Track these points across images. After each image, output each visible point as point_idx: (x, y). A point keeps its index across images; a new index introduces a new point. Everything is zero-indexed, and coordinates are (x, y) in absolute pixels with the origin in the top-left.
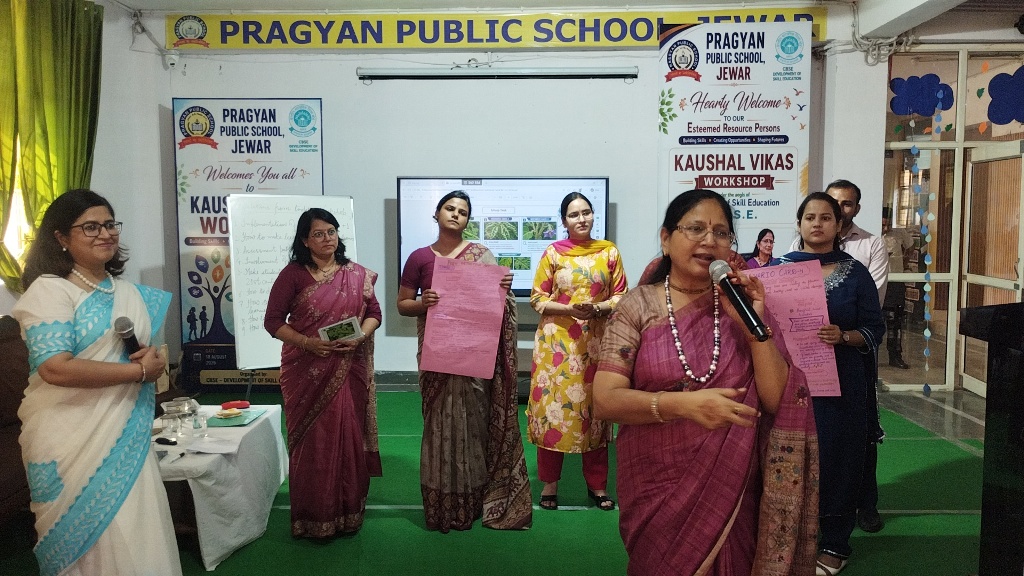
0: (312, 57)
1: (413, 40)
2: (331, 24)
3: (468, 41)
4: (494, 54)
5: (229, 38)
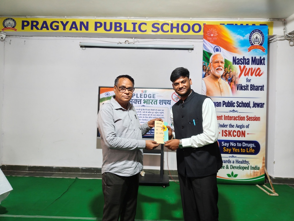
1: (101, 30)
2: (67, 22)
3: (124, 31)
4: (135, 39)
5: (25, 27)
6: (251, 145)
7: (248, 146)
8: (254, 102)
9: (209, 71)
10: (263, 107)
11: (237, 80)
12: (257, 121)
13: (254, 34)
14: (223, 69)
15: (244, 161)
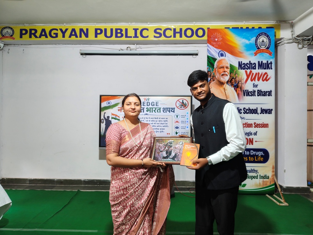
1: (101, 37)
2: (66, 30)
3: (126, 37)
4: (137, 45)
5: (23, 36)
6: (260, 153)
7: (256, 154)
8: (261, 108)
9: (214, 77)
10: (271, 114)
11: (243, 86)
12: (265, 127)
13: (260, 37)
14: (229, 74)
15: (253, 170)
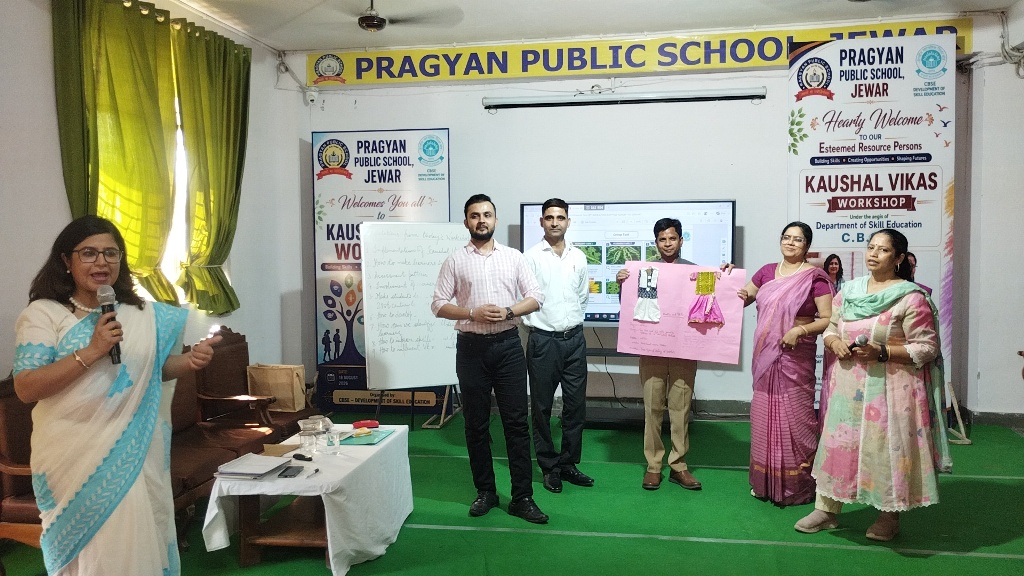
0: (442, 89)
1: (537, 69)
2: (458, 56)
3: (592, 68)
4: (617, 79)
5: (364, 74)
